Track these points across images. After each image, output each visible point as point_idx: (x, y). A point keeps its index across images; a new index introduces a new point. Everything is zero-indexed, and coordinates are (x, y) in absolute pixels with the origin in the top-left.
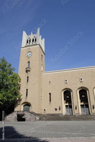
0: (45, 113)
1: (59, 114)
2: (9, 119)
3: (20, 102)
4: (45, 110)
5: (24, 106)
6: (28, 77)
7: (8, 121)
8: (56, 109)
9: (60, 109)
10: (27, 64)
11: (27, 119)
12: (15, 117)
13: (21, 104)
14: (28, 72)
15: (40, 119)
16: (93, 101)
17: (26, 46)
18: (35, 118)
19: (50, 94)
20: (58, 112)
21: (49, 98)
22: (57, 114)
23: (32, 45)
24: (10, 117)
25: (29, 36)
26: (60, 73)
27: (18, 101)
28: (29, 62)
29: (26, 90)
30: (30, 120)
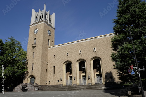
0: (49, 84)
1: (60, 85)
2: (16, 90)
3: (27, 75)
4: (49, 81)
5: (31, 78)
6: (34, 53)
7: (16, 92)
8: (58, 81)
9: (61, 80)
10: (34, 40)
11: (29, 90)
12: (21, 89)
13: (28, 77)
14: (34, 48)
15: (39, 90)
16: (89, 72)
17: (34, 24)
18: (34, 89)
19: (54, 66)
20: (60, 83)
21: (53, 71)
22: (59, 85)
23: (39, 22)
24: (17, 89)
25: (38, 13)
26: (63, 47)
27: (26, 74)
28: (35, 39)
29: (32, 65)
30: (30, 91)
